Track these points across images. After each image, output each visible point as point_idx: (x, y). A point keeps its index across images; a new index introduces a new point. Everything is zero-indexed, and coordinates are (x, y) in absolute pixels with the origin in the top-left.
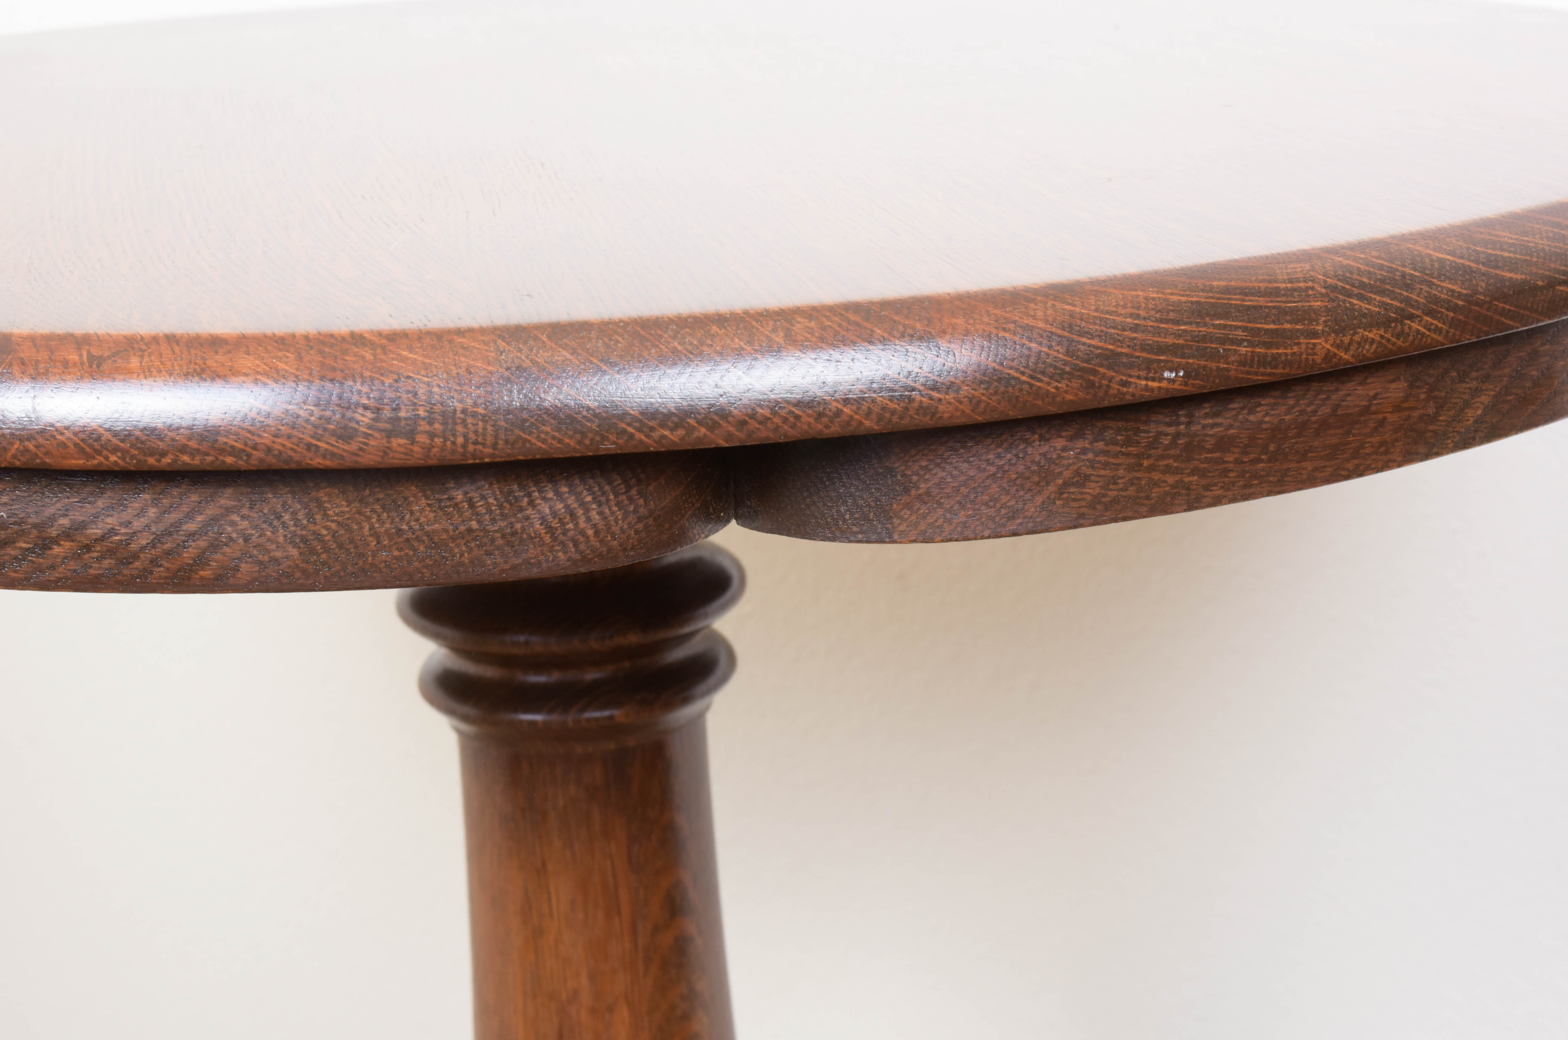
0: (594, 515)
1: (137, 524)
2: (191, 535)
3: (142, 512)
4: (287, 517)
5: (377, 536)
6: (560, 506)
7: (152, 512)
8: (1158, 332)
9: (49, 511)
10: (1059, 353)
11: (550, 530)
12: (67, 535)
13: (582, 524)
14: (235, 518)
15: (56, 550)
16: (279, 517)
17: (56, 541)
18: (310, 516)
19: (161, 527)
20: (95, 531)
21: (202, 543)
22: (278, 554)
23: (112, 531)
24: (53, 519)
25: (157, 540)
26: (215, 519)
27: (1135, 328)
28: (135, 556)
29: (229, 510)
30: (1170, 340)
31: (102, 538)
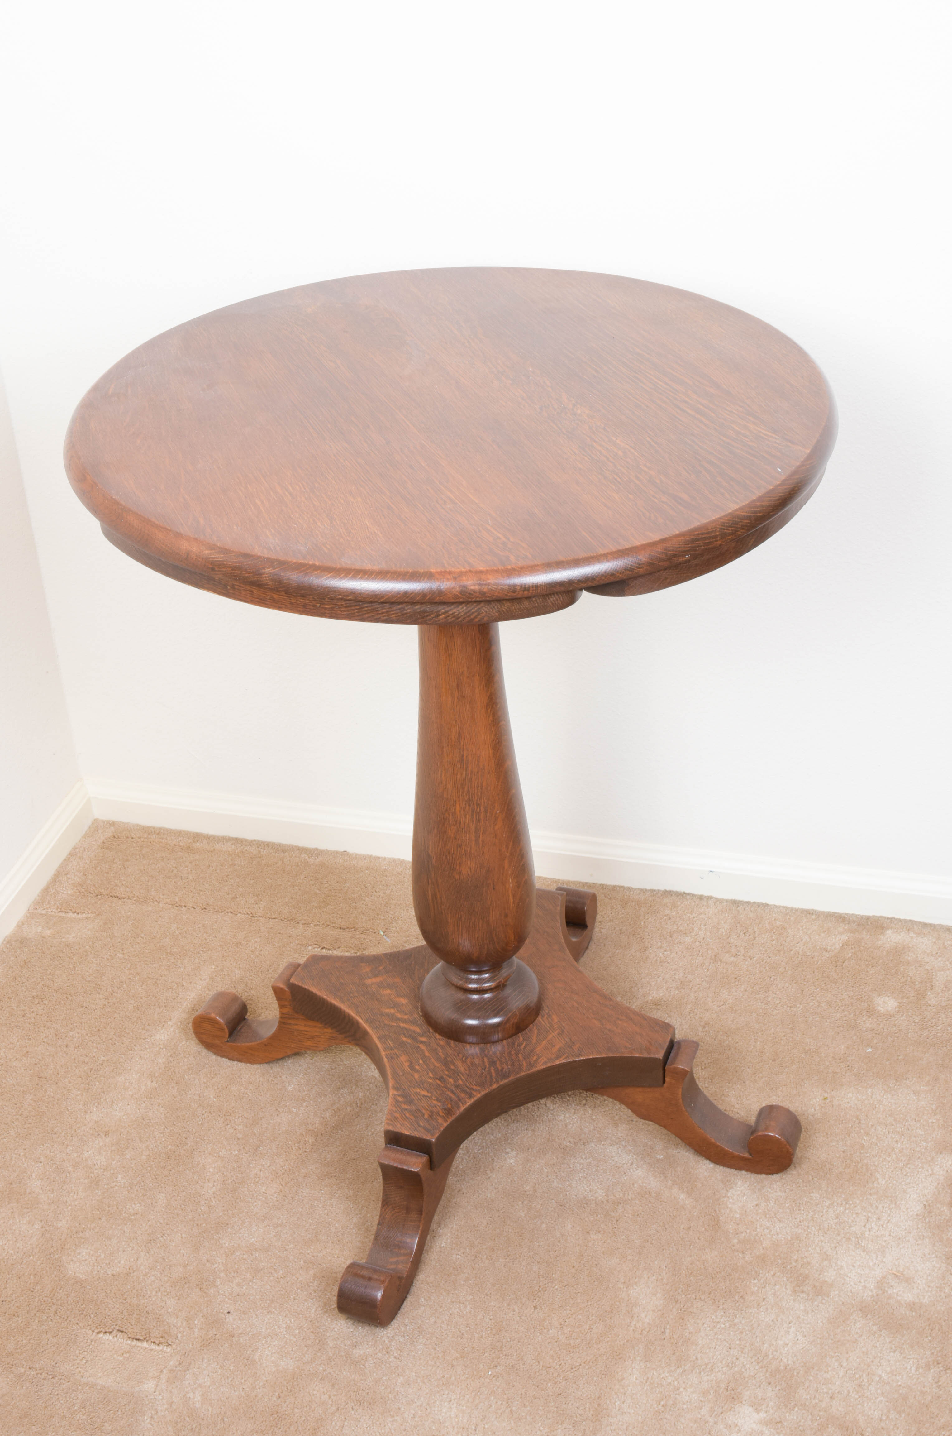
0: (561, 599)
1: (461, 611)
2: (473, 613)
3: (463, 608)
4: (496, 607)
5: (515, 609)
6: (555, 598)
7: (465, 608)
8: (684, 547)
9: (440, 609)
10: (664, 556)
11: (552, 603)
12: (444, 613)
13: (559, 601)
14: (484, 608)
15: (441, 617)
16: (494, 607)
17: (441, 615)
18: (501, 606)
19: (467, 611)
20: (450, 613)
21: (476, 614)
22: (493, 615)
23: (455, 612)
24: (440, 611)
25: (466, 613)
26: (479, 609)
27: (680, 548)
28: (460, 617)
29: (482, 607)
30: (687, 549)
31: (452, 614)
